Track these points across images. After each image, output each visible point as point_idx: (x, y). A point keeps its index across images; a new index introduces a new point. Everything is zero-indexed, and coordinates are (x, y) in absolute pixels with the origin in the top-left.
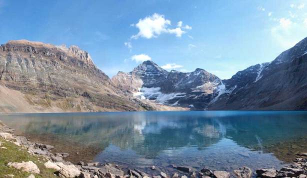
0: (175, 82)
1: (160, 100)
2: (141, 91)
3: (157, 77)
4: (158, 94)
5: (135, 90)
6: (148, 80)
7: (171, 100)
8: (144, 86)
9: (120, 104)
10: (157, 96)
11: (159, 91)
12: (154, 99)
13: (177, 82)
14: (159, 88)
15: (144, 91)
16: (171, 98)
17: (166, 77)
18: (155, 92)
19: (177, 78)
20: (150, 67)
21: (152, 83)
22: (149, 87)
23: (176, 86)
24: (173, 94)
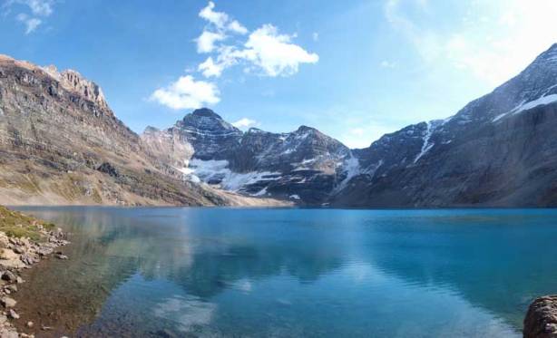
0: (258, 150)
1: (230, 184)
2: (190, 166)
3: (220, 140)
4: (224, 174)
5: (180, 164)
6: (203, 146)
7: (250, 186)
8: (195, 156)
9: (171, 189)
10: (222, 176)
11: (226, 167)
12: (217, 182)
13: (261, 151)
14: (225, 162)
15: (196, 167)
16: (252, 181)
17: (240, 141)
18: (218, 169)
19: (261, 144)
20: (207, 119)
21: (210, 150)
22: (204, 158)
23: (261, 158)
24: (255, 173)
